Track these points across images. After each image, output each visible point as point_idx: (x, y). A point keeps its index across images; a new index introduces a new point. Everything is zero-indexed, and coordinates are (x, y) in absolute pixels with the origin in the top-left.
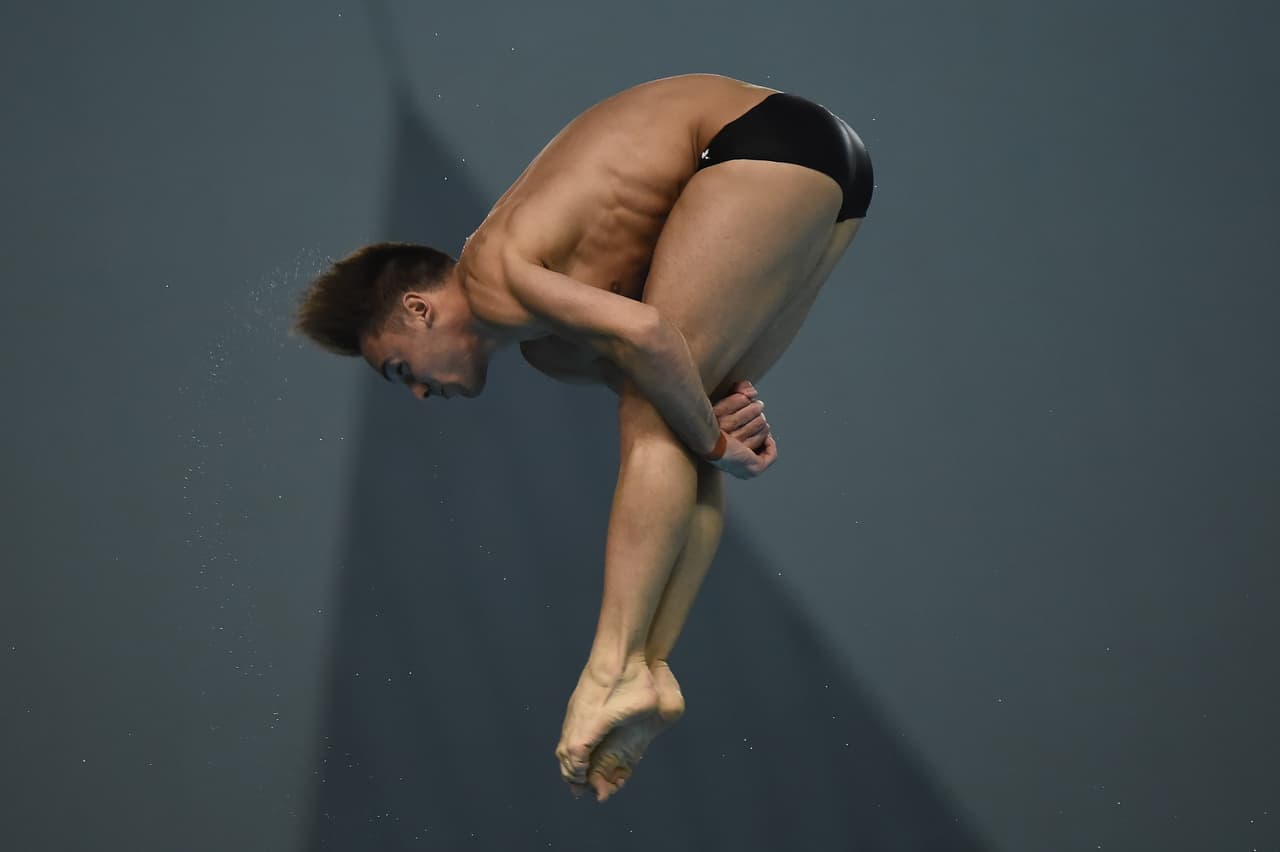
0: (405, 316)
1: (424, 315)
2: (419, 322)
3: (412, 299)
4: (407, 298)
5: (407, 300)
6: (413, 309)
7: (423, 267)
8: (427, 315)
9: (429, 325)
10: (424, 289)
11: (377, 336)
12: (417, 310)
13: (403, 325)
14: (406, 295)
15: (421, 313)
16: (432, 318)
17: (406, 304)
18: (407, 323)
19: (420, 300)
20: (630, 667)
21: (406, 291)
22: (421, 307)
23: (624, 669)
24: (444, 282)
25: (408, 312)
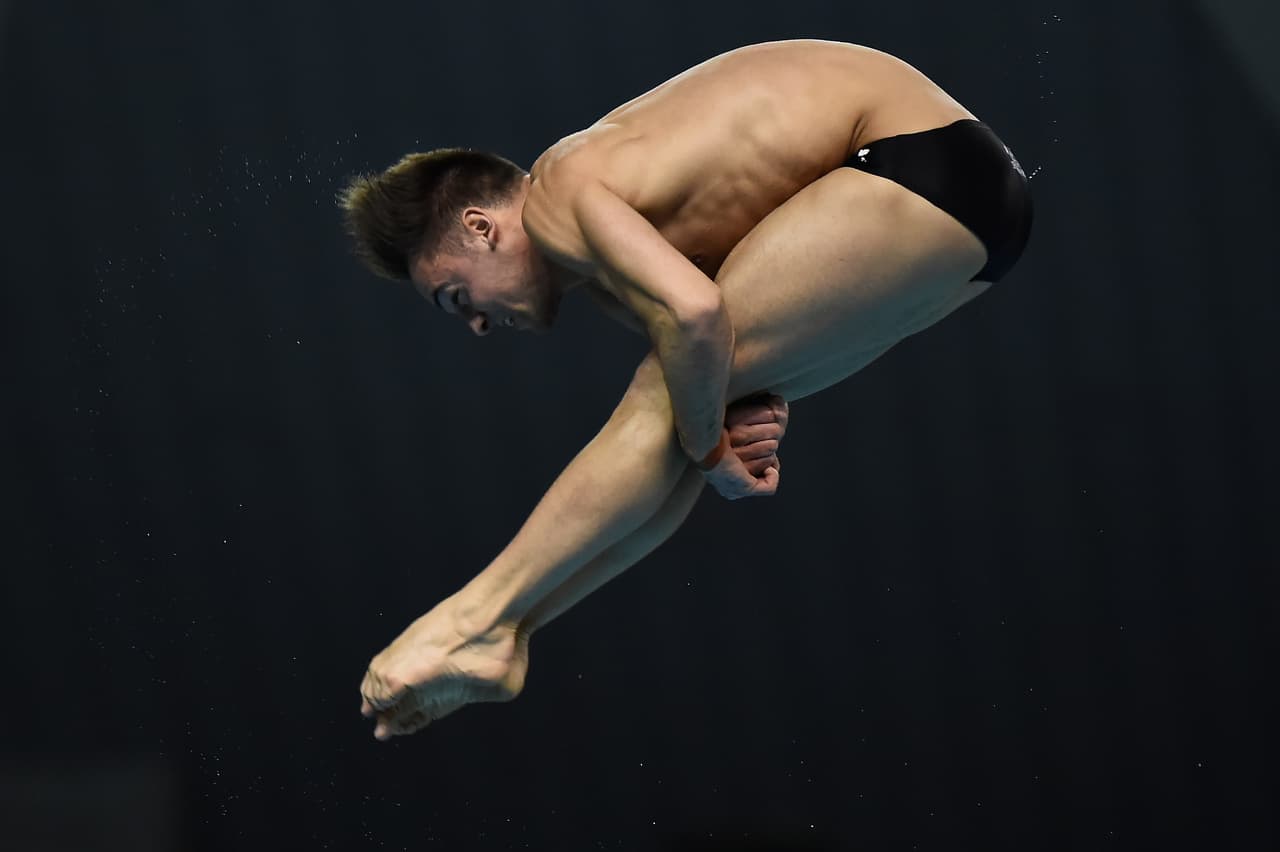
0: (464, 236)
1: (486, 235)
2: (481, 242)
3: (472, 216)
4: (470, 213)
5: (467, 216)
6: (474, 227)
7: (487, 179)
8: (491, 235)
9: (493, 248)
10: (487, 205)
11: (430, 257)
12: (478, 229)
13: (462, 245)
14: (467, 210)
15: (484, 232)
16: (496, 238)
17: (466, 222)
18: (466, 243)
19: (483, 217)
20: (499, 630)
21: (465, 205)
22: (483, 225)
23: (491, 628)
24: (511, 198)
25: (467, 231)
